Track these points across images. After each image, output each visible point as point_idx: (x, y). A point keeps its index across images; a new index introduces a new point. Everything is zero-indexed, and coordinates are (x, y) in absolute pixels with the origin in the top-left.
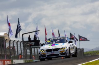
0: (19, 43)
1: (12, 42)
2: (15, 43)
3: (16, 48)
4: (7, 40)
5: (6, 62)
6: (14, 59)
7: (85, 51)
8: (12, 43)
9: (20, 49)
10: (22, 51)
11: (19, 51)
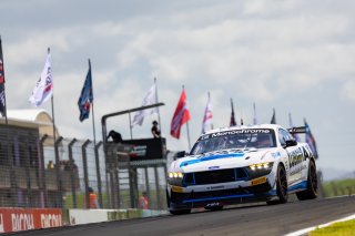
0: (90, 150)
1: (65, 144)
2: (77, 149)
4: (46, 136)
5: (43, 216)
8: (66, 149)
10: (103, 178)
11: (90, 178)
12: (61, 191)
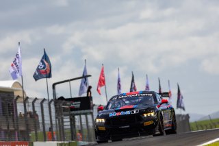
0: (45, 105)
1: (30, 101)
2: (37, 105)
4: (18, 96)
8: (31, 104)
10: (54, 122)
11: (46, 122)
12: (28, 130)
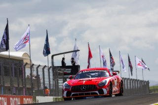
0: (46, 70)
1: (35, 67)
2: (40, 70)
3: (41, 77)
4: (27, 63)
5: (24, 99)
6: (38, 95)
7: (151, 85)
8: (35, 69)
9: (47, 80)
10: (51, 83)
11: (46, 83)
